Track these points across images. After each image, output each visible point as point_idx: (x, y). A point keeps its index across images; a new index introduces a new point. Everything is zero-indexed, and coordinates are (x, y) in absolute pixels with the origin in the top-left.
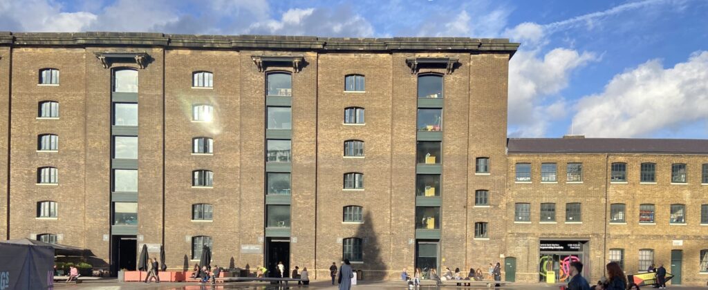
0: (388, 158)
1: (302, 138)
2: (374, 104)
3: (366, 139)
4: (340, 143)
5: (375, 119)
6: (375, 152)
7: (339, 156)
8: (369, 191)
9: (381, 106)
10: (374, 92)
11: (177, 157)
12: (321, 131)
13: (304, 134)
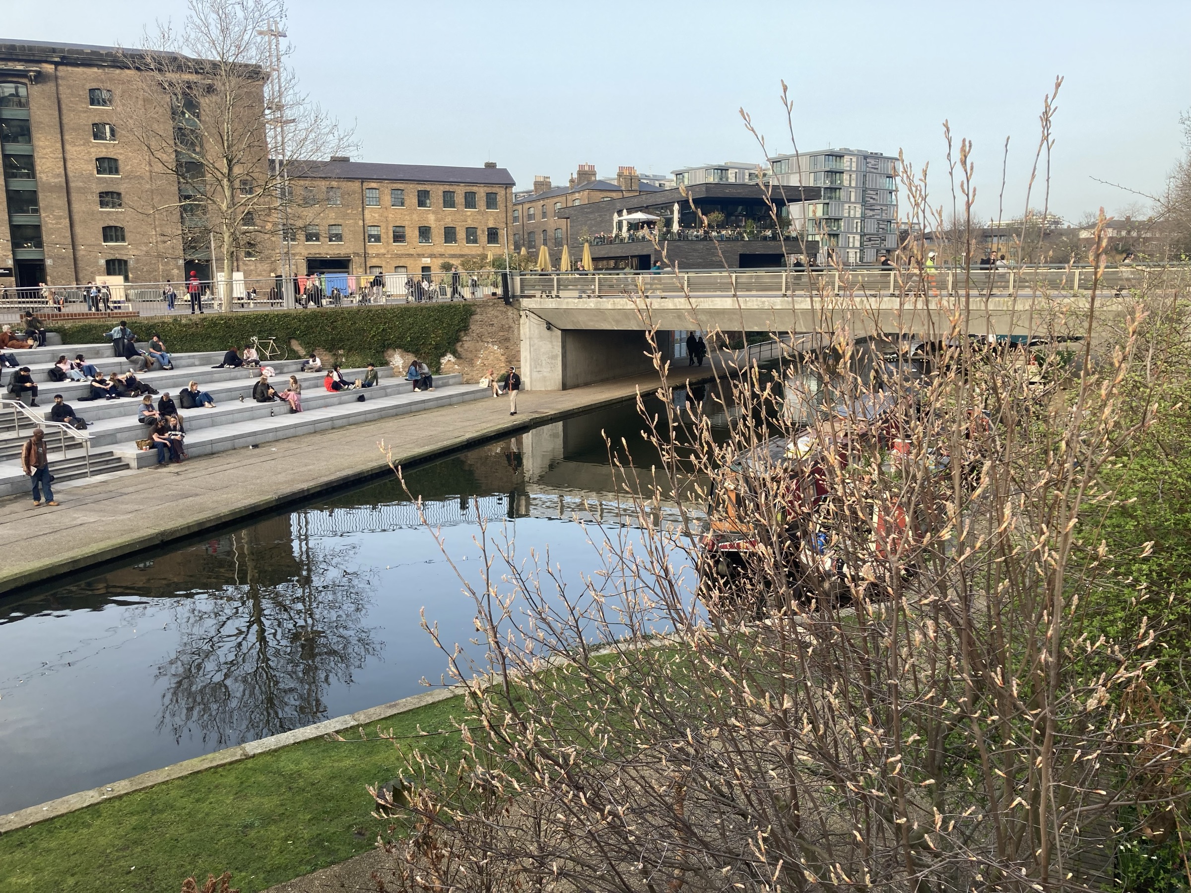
0: (147, 178)
1: (46, 154)
3: (120, 158)
4: (92, 161)
5: (127, 137)
6: (132, 172)
7: (92, 174)
8: (129, 211)
12: (68, 147)
13: (48, 150)
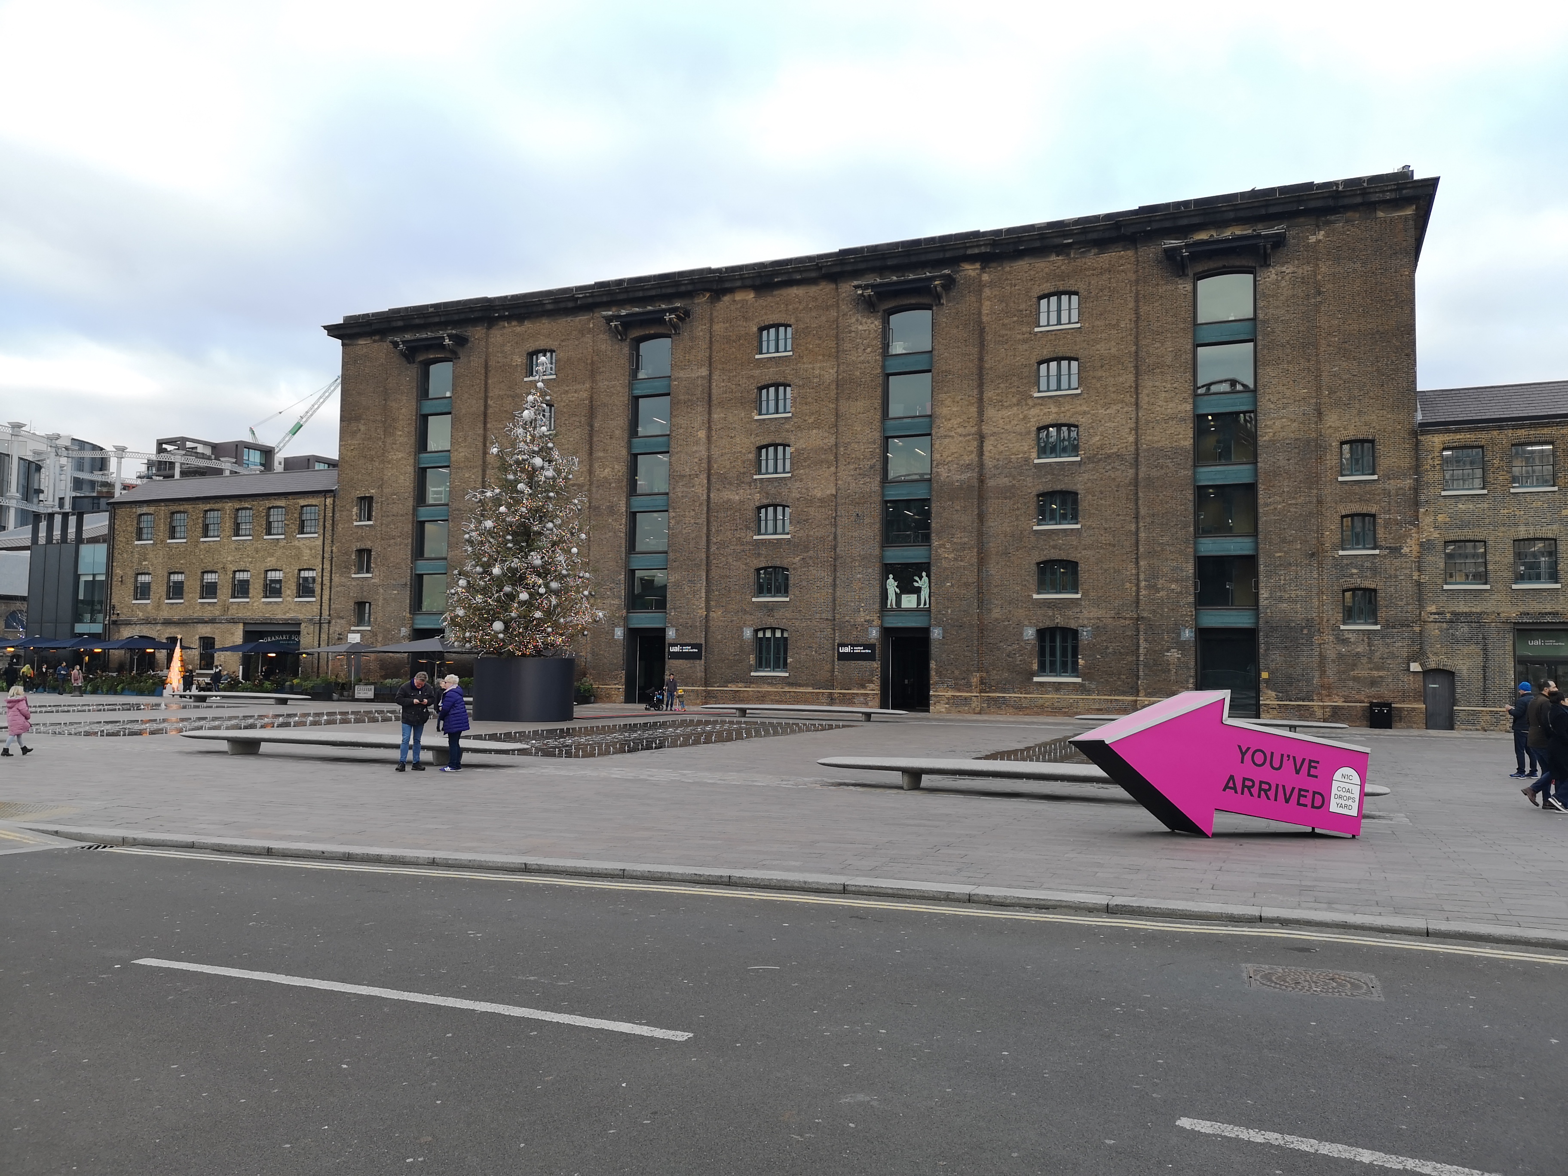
0: (1130, 458)
1: (950, 430)
2: (1098, 346)
3: (1082, 420)
4: (1029, 433)
5: (1100, 379)
6: (1102, 447)
7: (1027, 460)
8: (1090, 527)
9: (1113, 351)
10: (1098, 323)
11: (730, 484)
12: (990, 412)
13: (955, 422)
